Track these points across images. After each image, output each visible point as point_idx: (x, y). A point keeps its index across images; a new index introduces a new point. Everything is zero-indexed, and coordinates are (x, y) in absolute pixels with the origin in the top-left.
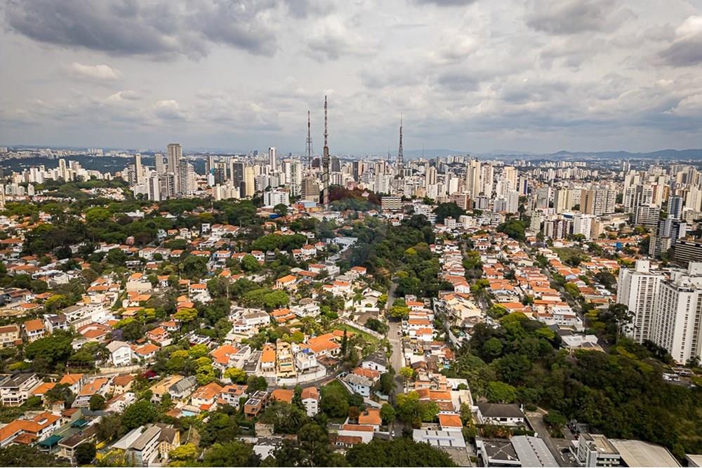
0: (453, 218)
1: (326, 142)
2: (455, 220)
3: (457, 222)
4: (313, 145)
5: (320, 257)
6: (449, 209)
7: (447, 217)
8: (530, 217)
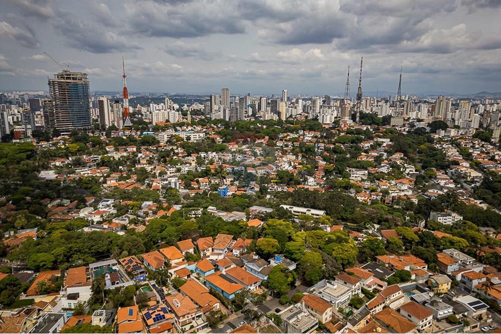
0: (442, 130)
1: (360, 85)
2: (444, 131)
3: (445, 132)
4: (350, 87)
5: (373, 148)
6: (440, 124)
7: (438, 129)
8: (493, 130)
